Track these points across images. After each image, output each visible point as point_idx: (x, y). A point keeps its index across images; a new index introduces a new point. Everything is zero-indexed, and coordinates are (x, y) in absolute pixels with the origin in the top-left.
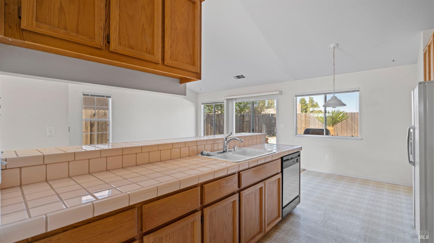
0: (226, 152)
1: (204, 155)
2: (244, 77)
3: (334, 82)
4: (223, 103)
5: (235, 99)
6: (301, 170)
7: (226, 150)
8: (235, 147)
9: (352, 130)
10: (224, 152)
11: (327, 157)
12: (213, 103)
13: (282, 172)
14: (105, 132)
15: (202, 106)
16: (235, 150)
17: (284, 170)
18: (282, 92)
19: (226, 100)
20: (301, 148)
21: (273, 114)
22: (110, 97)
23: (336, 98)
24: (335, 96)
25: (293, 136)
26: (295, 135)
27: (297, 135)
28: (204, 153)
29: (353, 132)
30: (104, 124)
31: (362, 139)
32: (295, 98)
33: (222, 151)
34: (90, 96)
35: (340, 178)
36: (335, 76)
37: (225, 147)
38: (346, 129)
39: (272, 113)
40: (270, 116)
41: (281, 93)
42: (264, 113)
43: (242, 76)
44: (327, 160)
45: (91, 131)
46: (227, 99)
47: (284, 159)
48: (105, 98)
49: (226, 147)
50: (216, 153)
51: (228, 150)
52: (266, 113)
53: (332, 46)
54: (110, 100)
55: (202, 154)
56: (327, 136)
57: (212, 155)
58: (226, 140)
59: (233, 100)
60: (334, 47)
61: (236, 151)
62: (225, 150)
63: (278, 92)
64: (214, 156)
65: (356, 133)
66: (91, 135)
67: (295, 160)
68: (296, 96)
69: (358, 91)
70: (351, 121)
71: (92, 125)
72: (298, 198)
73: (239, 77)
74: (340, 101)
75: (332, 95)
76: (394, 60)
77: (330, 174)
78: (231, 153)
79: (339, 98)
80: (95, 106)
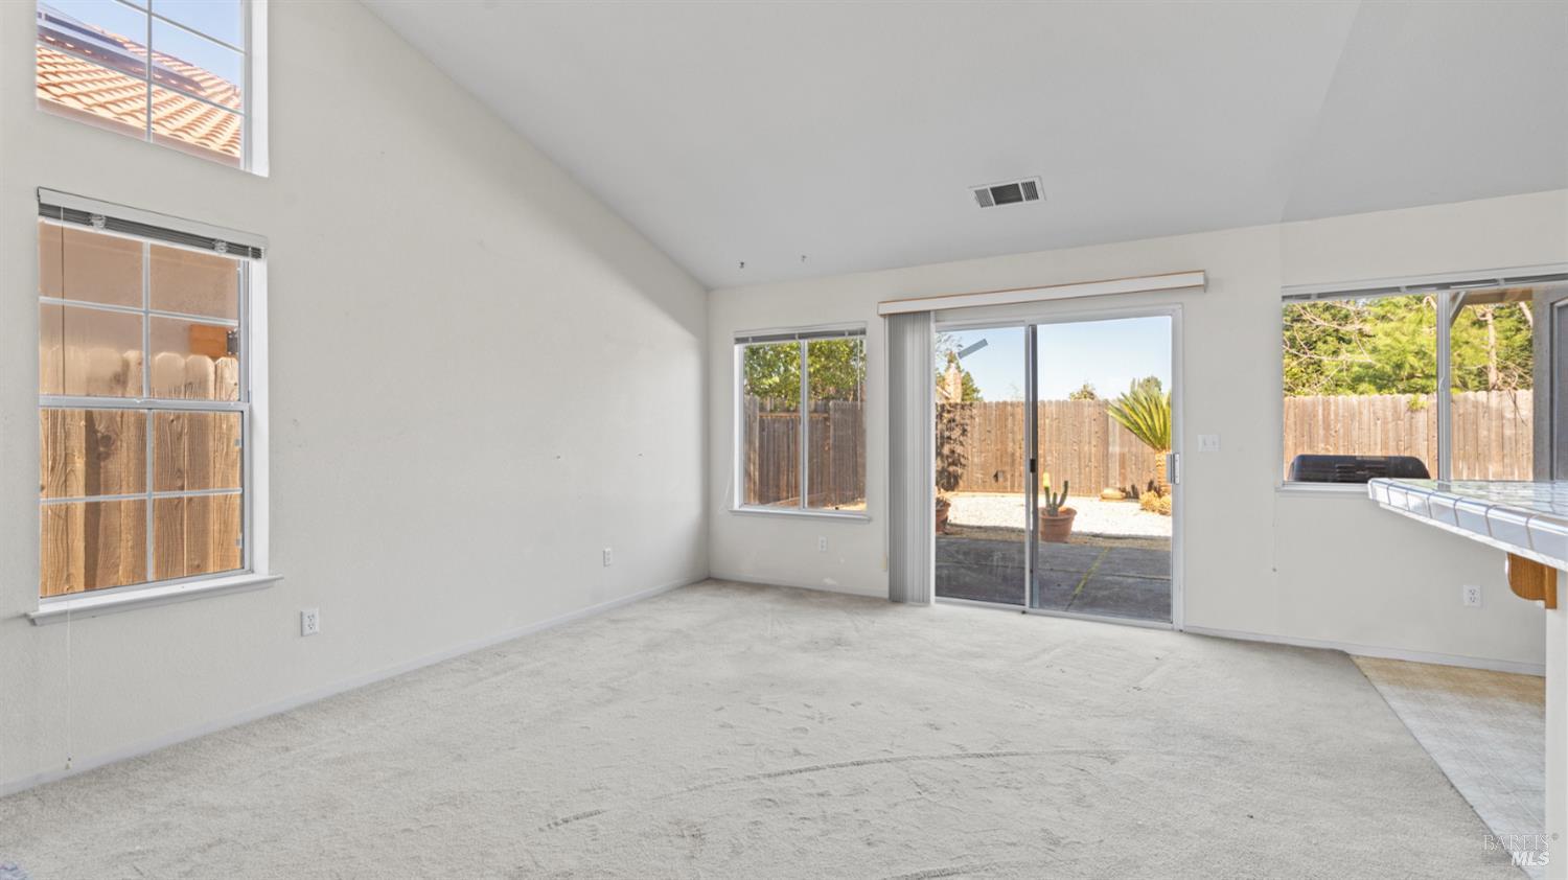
2: (1035, 195)
4: (863, 332)
12: (802, 336)
14: (192, 486)
15: (738, 350)
19: (885, 319)
22: (257, 253)
25: (1275, 489)
26: (1282, 488)
27: (1290, 488)
30: (185, 439)
34: (97, 230)
43: (1029, 186)
45: (93, 486)
46: (891, 315)
48: (220, 254)
54: (258, 269)
59: (929, 321)
66: (93, 511)
68: (1286, 299)
71: (99, 446)
73: (1005, 195)
80: (137, 302)
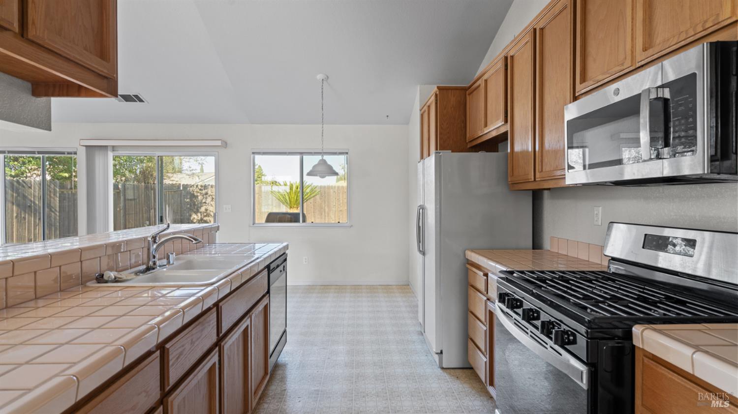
0: (154, 269)
1: (106, 282)
2: (141, 101)
3: (322, 136)
4: (75, 153)
5: (113, 147)
7: (155, 263)
8: (171, 255)
9: (322, 214)
10: (148, 269)
11: (305, 259)
13: (269, 291)
16: (171, 262)
17: (271, 288)
19: (84, 148)
21: (187, 185)
23: (323, 162)
24: (324, 158)
25: (250, 226)
26: (252, 225)
27: (255, 225)
28: (105, 277)
29: (323, 217)
31: (352, 226)
32: (252, 156)
33: (144, 267)
35: (325, 288)
36: (324, 125)
37: (151, 257)
38: (314, 212)
40: (181, 189)
41: (225, 144)
42: (171, 183)
43: (136, 96)
44: (304, 263)
46: (86, 146)
47: (272, 266)
49: (154, 257)
50: (132, 273)
51: (158, 263)
52: (174, 183)
53: (320, 77)
55: (100, 279)
56: (304, 224)
57: (125, 278)
58: (155, 242)
59: (107, 150)
60: (323, 80)
61: (173, 264)
62: (151, 263)
63: (219, 143)
64: (131, 281)
65: (327, 217)
67: (282, 267)
68: (253, 153)
69: (347, 153)
70: (321, 199)
72: (285, 333)
73: (126, 98)
74: (330, 168)
75: (319, 157)
76: (388, 116)
77: (309, 286)
78: (165, 270)
79: (329, 163)
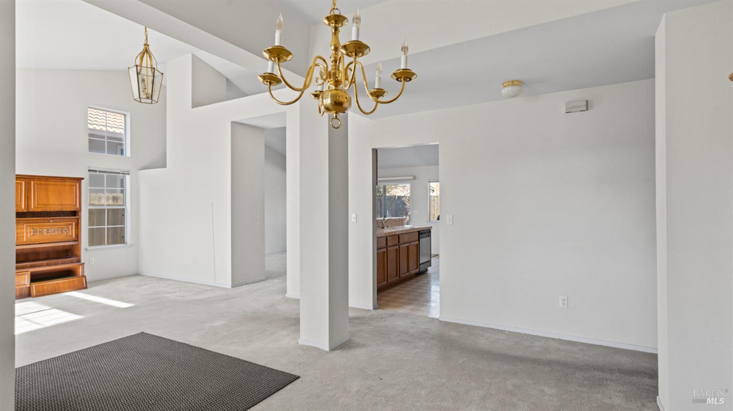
6: (432, 256)
10: (383, 228)
13: (419, 240)
16: (389, 228)
17: (420, 240)
18: (415, 177)
20: (431, 227)
26: (429, 221)
39: (399, 195)
47: (421, 232)
49: (384, 225)
63: (412, 177)
67: (427, 234)
68: (429, 182)
72: (429, 262)
